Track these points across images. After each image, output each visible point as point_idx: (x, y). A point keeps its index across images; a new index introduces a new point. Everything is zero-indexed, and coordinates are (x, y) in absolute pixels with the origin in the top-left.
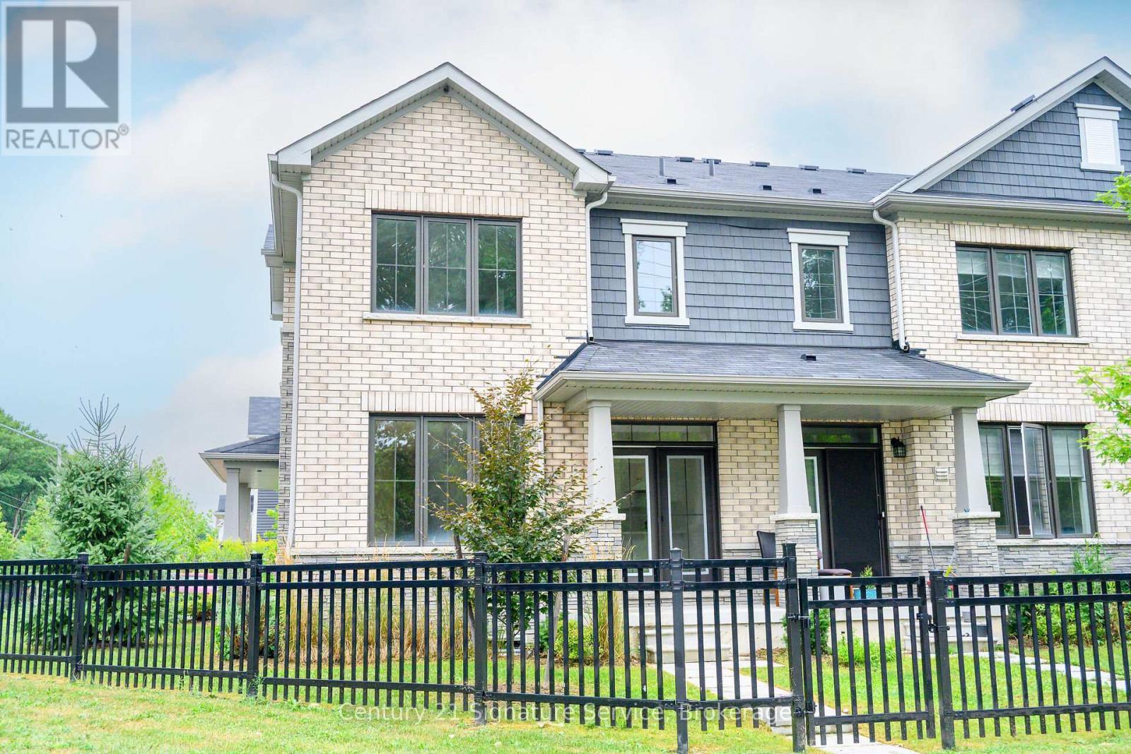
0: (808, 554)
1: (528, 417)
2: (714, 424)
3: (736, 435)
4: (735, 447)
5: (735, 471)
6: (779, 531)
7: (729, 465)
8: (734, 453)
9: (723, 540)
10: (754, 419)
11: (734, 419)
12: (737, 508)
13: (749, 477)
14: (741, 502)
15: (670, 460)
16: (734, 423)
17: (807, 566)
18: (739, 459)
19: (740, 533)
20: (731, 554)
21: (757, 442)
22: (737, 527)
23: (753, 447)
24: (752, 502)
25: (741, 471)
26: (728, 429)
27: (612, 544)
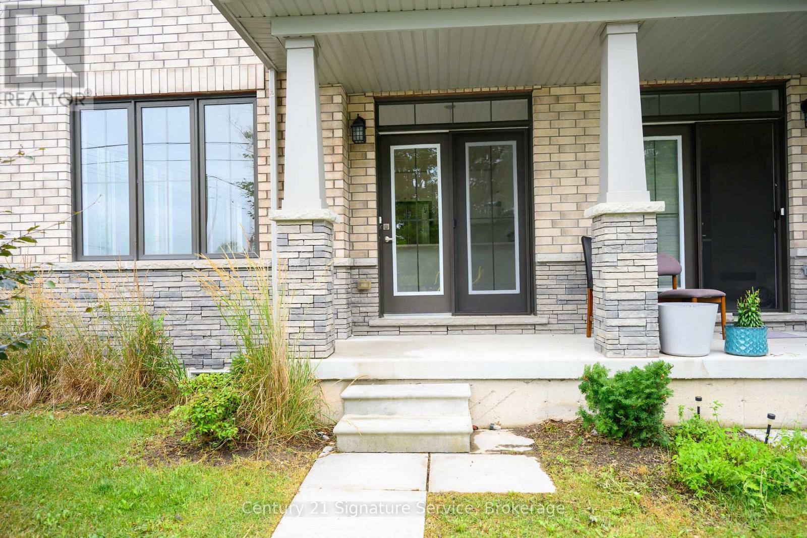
0: (642, 269)
1: (260, 94)
2: (527, 96)
3: (558, 108)
4: (556, 124)
5: (555, 158)
6: (597, 233)
7: (547, 150)
8: (553, 132)
9: (537, 249)
10: (585, 84)
11: (555, 85)
12: (557, 207)
13: (576, 165)
14: (563, 198)
15: (470, 148)
16: (555, 91)
17: (638, 289)
18: (562, 141)
19: (560, 240)
20: (547, 268)
21: (591, 116)
22: (556, 232)
23: (582, 123)
24: (579, 198)
25: (564, 157)
26: (546, 100)
27: (310, 255)
